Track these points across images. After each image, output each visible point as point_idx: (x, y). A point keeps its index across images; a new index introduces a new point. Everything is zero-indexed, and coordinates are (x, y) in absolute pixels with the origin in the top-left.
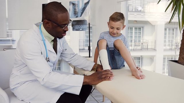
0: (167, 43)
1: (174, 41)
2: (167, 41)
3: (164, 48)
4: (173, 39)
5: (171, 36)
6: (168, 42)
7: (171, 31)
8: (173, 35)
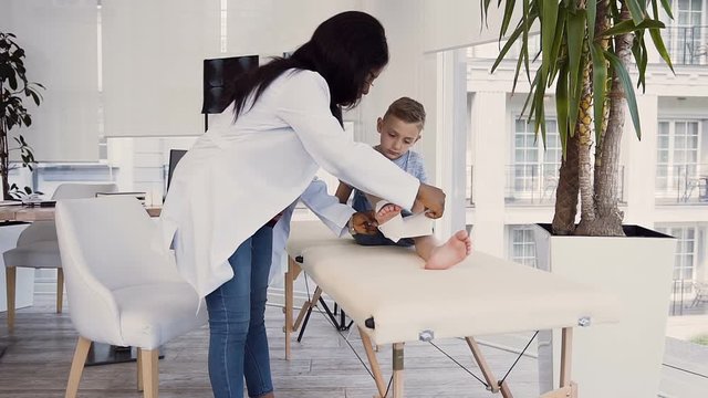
0: (670, 179)
1: (698, 168)
2: (670, 169)
3: (660, 194)
4: (695, 160)
5: (686, 149)
6: (674, 171)
7: (687, 133)
8: (695, 146)
